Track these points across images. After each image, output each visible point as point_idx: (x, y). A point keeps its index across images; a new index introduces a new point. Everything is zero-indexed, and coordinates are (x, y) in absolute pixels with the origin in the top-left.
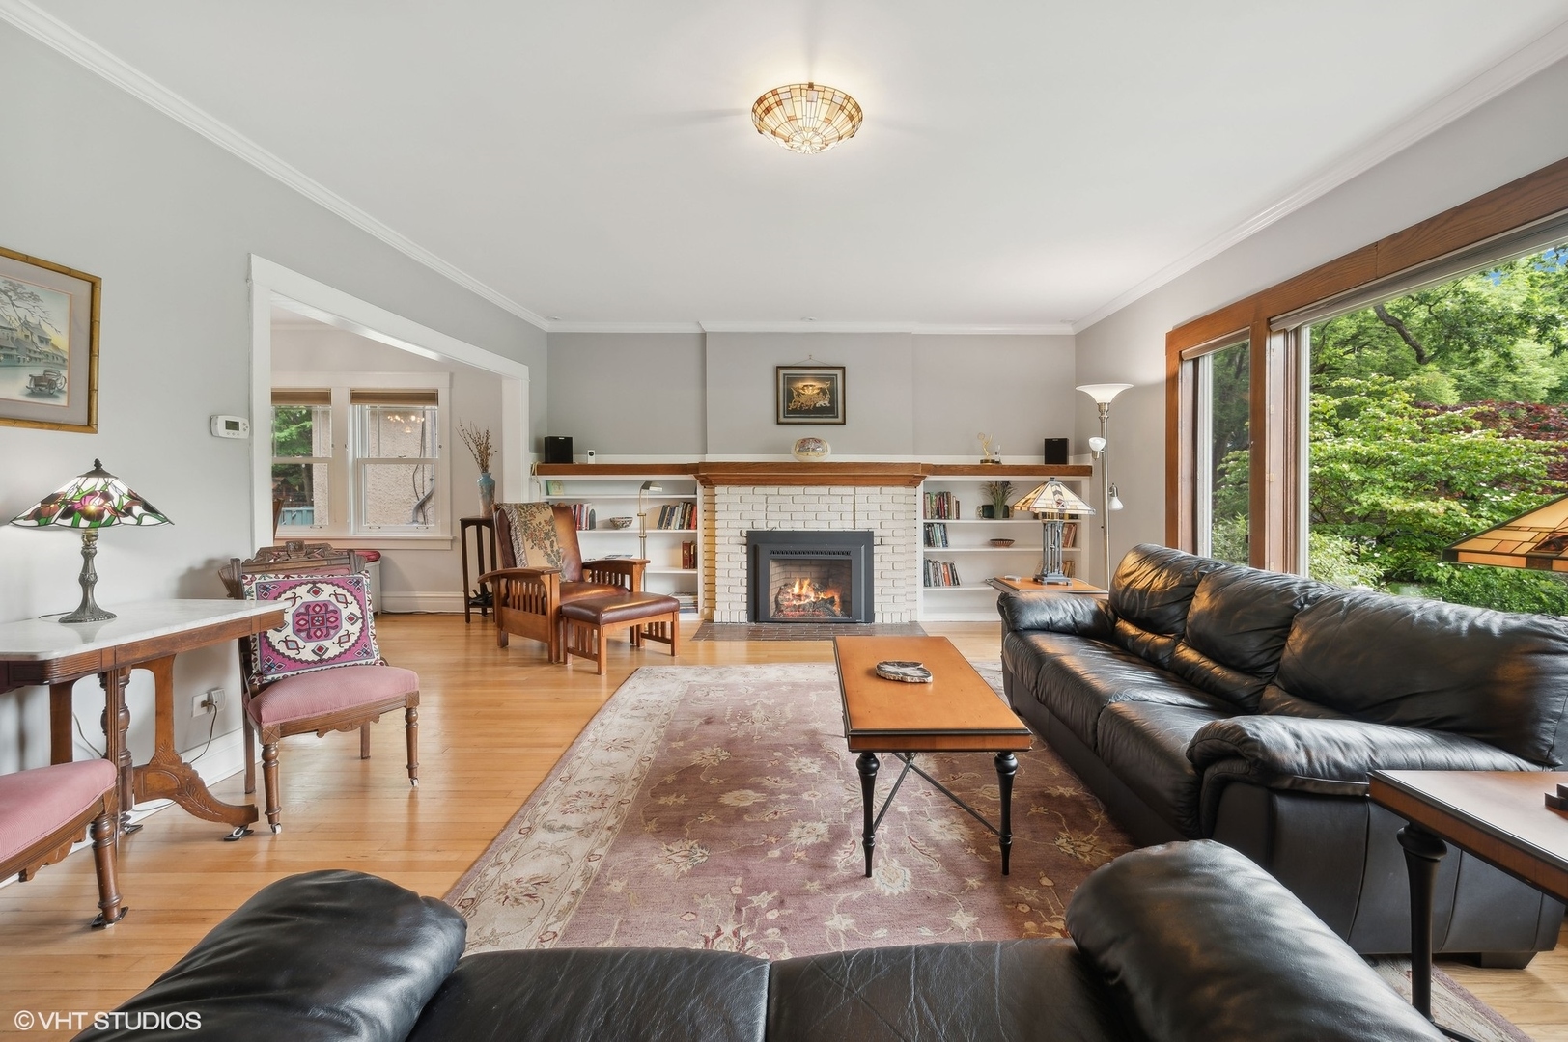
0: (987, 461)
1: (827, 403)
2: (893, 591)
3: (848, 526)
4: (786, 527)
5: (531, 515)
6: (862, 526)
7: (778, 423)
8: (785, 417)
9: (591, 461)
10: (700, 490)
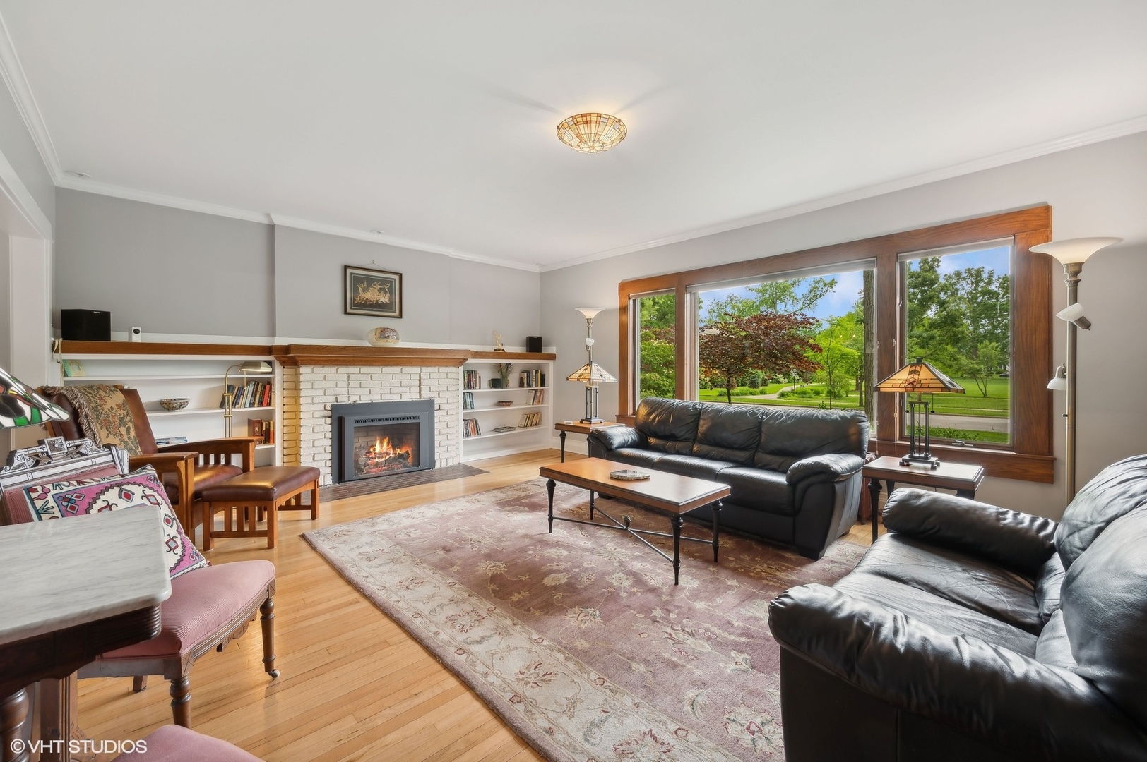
0: (499, 350)
1: (387, 301)
2: (448, 443)
3: (415, 397)
4: (365, 400)
5: (101, 399)
6: (426, 396)
7: (346, 313)
8: (351, 309)
9: (136, 339)
10: (279, 369)
